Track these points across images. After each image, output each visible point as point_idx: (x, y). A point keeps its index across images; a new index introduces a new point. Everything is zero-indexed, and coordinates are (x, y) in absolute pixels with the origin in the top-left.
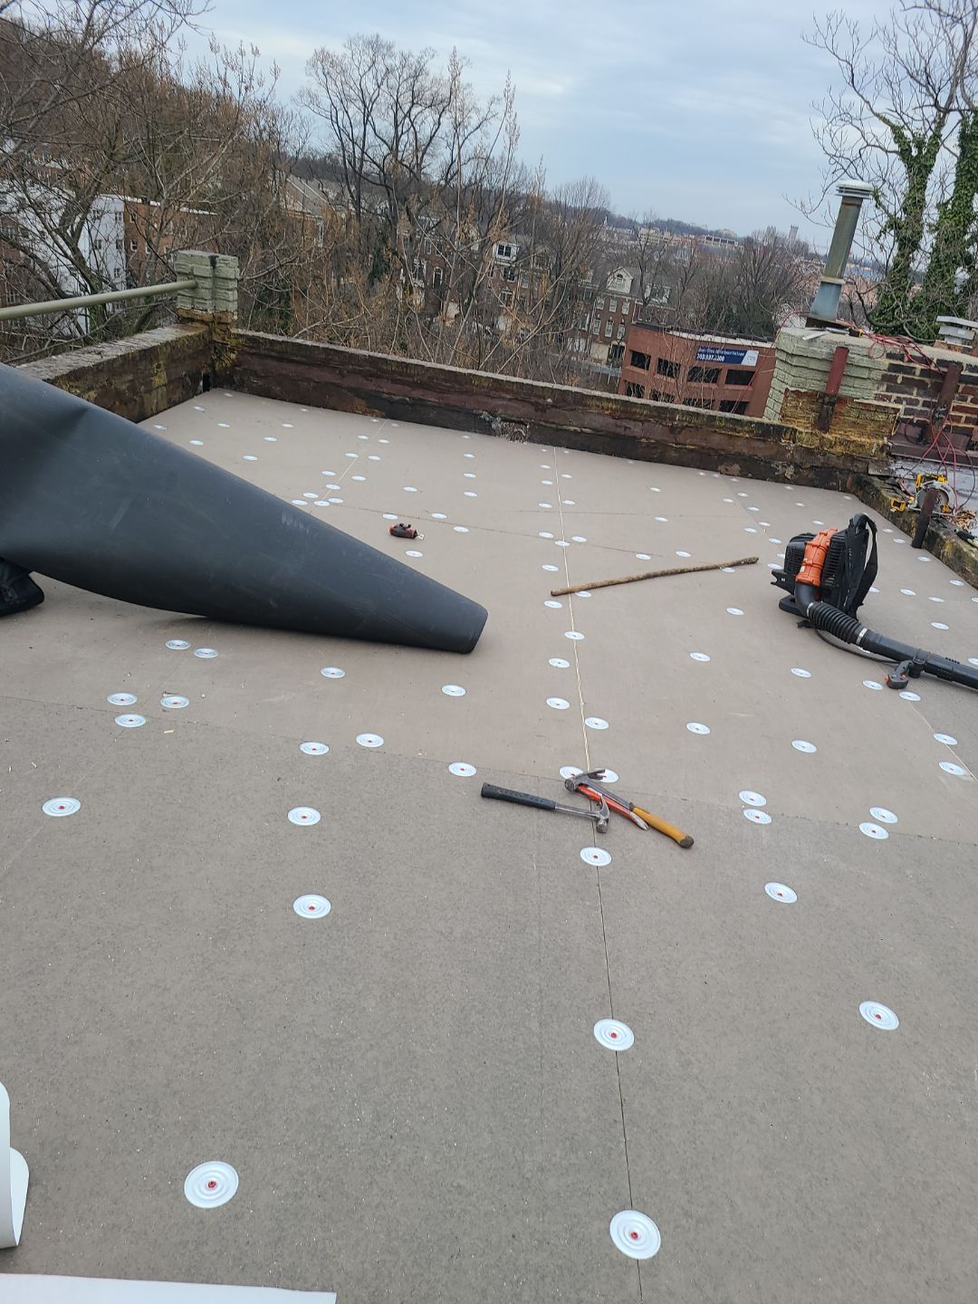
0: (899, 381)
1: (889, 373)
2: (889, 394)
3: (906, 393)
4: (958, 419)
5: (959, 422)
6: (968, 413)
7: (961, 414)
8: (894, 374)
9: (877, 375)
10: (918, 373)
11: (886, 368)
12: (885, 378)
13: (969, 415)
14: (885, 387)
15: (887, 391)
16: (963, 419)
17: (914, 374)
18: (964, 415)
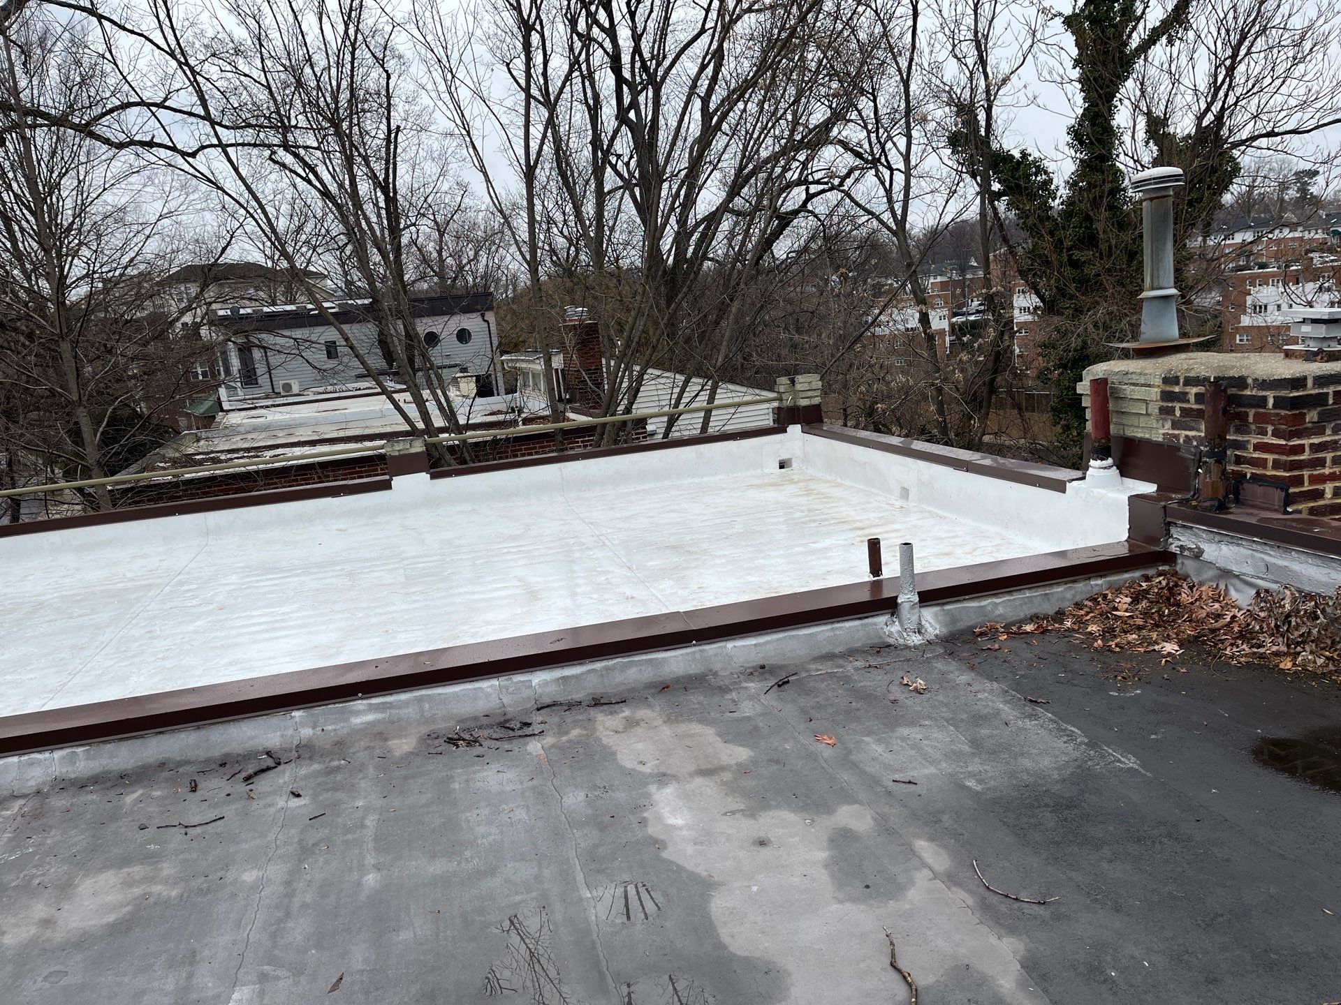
0: (1178, 413)
1: (1165, 404)
2: (1176, 432)
3: (1192, 429)
4: (1262, 463)
5: (1265, 468)
6: (1272, 452)
7: (1264, 456)
8: (1170, 405)
9: (1154, 409)
10: (1192, 399)
11: (1159, 398)
12: (1161, 410)
13: (1276, 457)
14: (1168, 424)
15: (1173, 429)
16: (1270, 464)
17: (1188, 401)
18: (1270, 457)
